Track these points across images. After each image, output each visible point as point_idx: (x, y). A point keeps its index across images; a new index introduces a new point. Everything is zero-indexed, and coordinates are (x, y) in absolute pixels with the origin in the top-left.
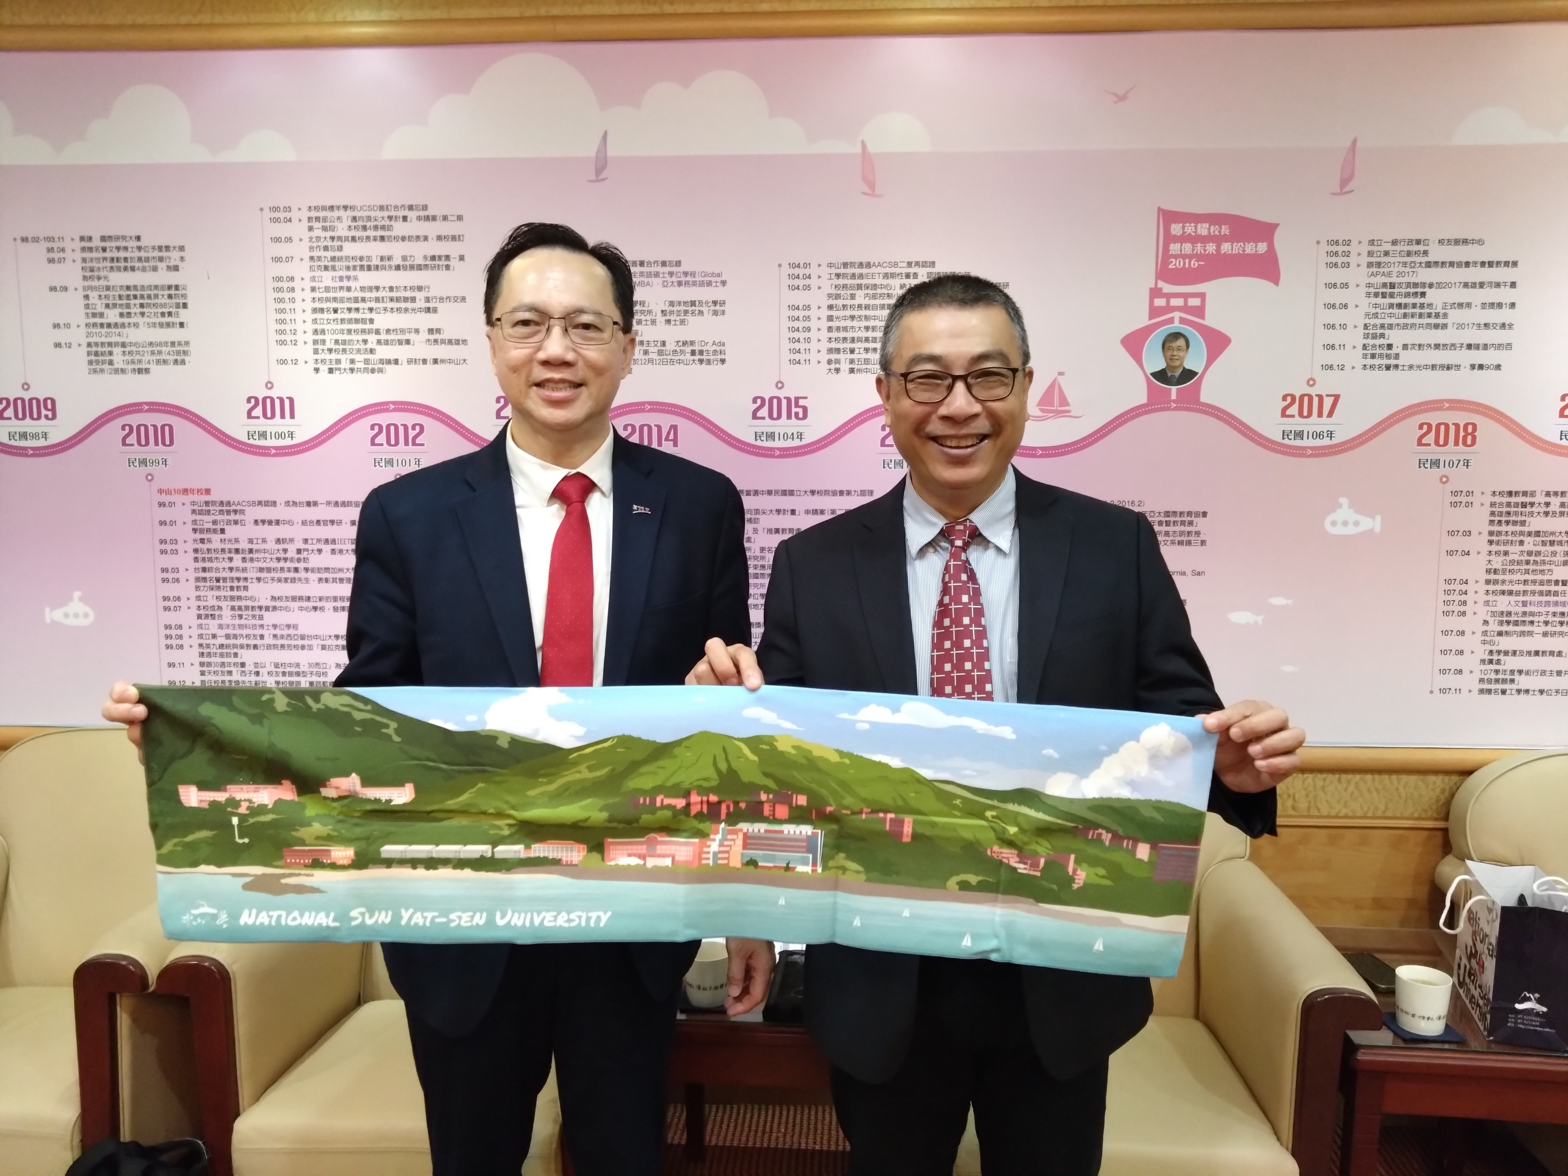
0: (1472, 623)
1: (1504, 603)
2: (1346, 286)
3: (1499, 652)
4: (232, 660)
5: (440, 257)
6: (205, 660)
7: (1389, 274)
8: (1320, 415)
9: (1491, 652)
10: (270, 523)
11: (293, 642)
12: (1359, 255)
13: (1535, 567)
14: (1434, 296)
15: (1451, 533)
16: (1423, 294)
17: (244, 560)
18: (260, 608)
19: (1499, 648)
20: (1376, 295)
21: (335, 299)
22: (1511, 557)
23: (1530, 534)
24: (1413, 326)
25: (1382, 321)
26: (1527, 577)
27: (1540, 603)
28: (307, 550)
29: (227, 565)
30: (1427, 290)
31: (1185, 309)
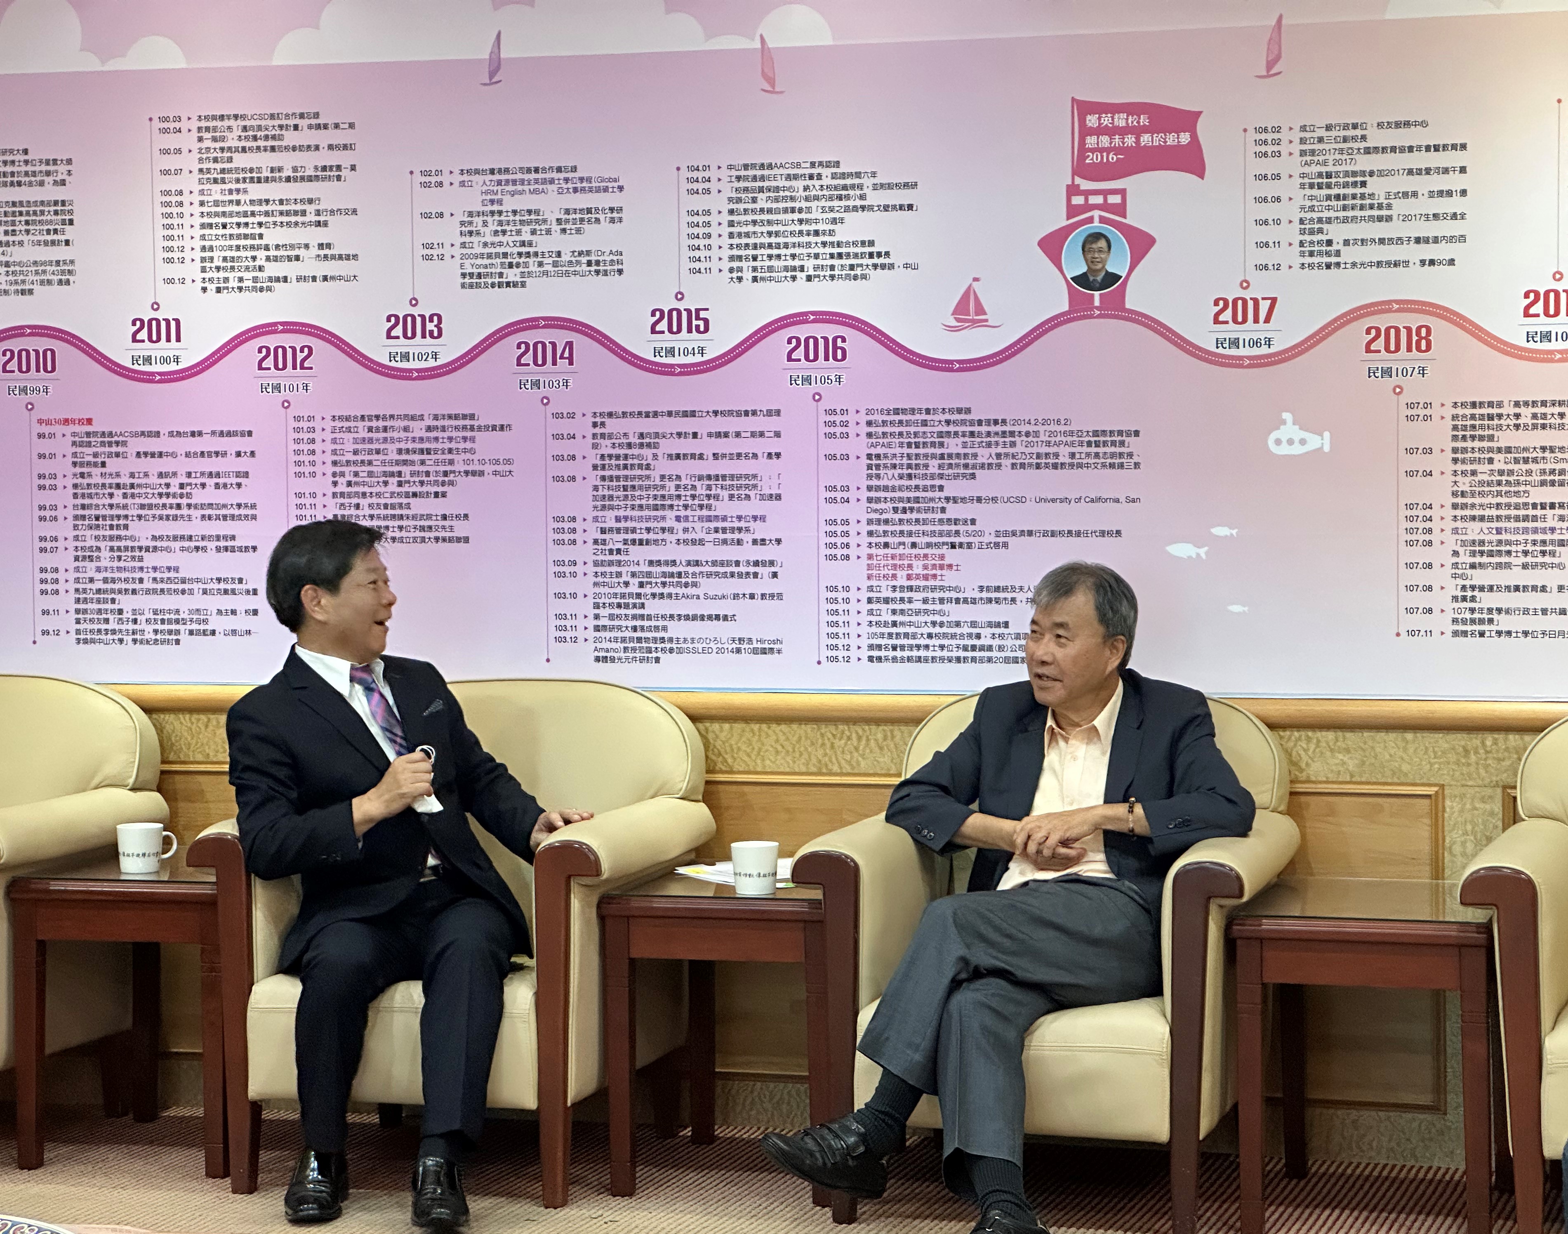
0: (1440, 555)
1: (1474, 531)
2: (1277, 177)
3: (1473, 588)
4: (109, 606)
5: (331, 167)
6: (81, 606)
7: (1325, 163)
8: (1256, 321)
9: (1464, 588)
10: (153, 455)
11: (173, 586)
12: (1291, 145)
13: (1508, 489)
14: (1375, 185)
15: (1410, 451)
16: (1364, 184)
17: (125, 496)
18: (140, 548)
19: (1473, 583)
20: (1311, 186)
21: (224, 214)
22: (1480, 477)
23: (1499, 450)
24: (1354, 218)
25: (1320, 215)
26: (1499, 500)
27: (1516, 531)
28: (190, 484)
29: (108, 501)
30: (1367, 178)
31: (1105, 207)
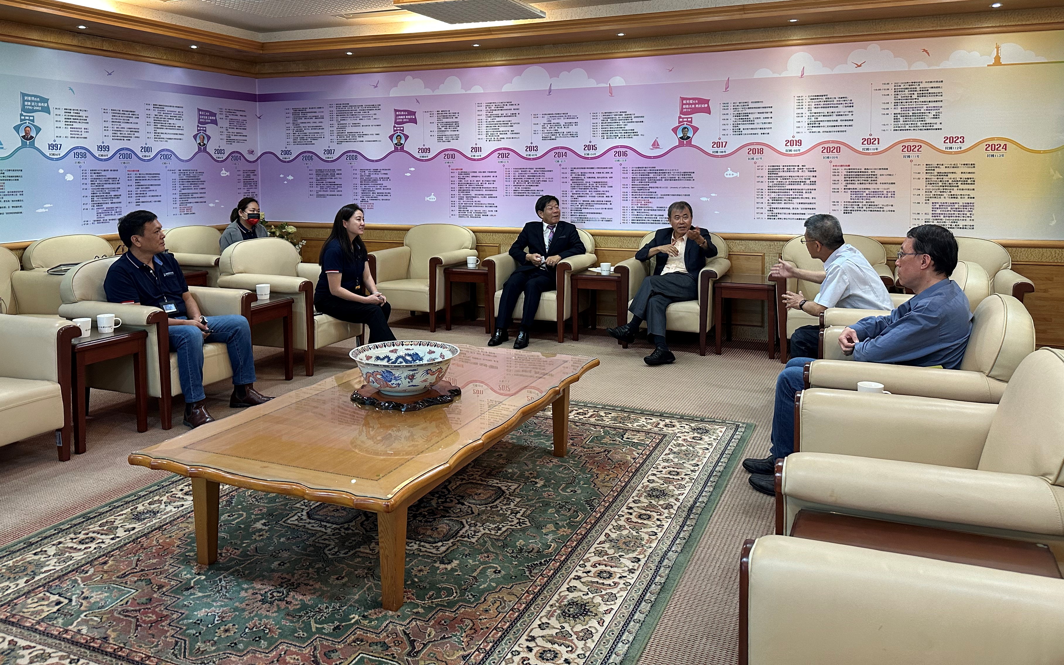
0: (765, 200)
1: (773, 195)
4: (466, 209)
5: (514, 113)
6: (460, 209)
8: (722, 147)
10: (475, 177)
11: (479, 205)
12: (731, 107)
13: (781, 185)
15: (758, 177)
16: (748, 116)
17: (469, 185)
18: (472, 197)
19: (772, 207)
20: (736, 116)
21: (491, 124)
22: (774, 183)
23: (779, 176)
24: (745, 124)
25: (738, 123)
26: (779, 188)
27: (783, 195)
28: (483, 183)
29: (465, 187)
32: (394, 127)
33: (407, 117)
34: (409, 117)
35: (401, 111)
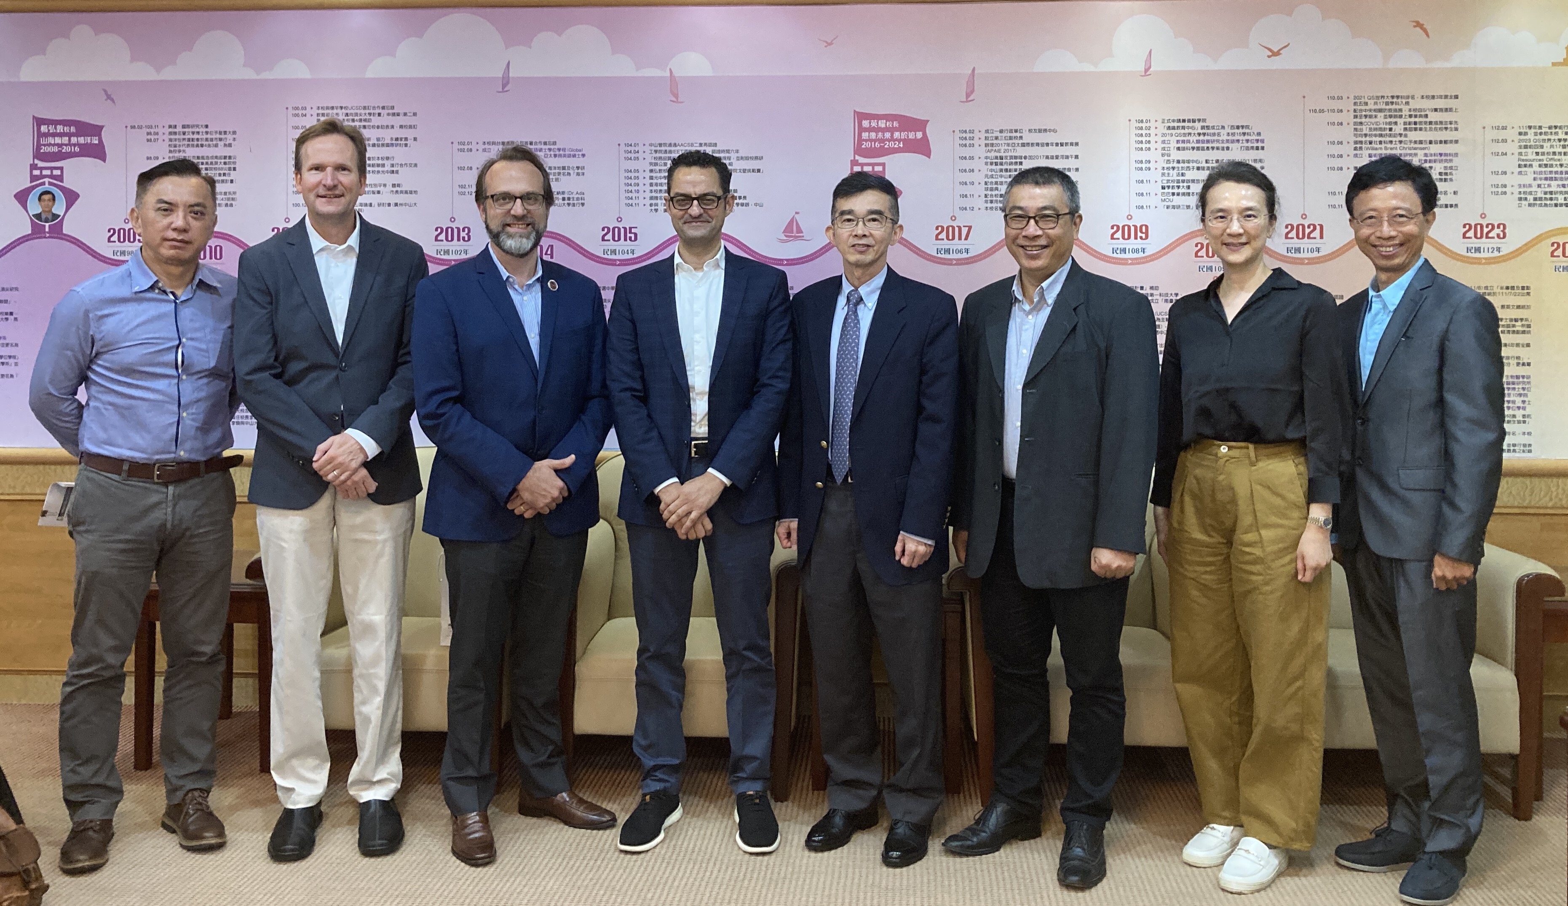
2: (972, 158)
5: (401, 139)
7: (999, 151)
8: (960, 238)
12: (980, 140)
20: (991, 164)
25: (997, 180)
30: (1023, 160)
32: (33, 167)
33: (74, 140)
34: (82, 140)
35: (56, 123)
